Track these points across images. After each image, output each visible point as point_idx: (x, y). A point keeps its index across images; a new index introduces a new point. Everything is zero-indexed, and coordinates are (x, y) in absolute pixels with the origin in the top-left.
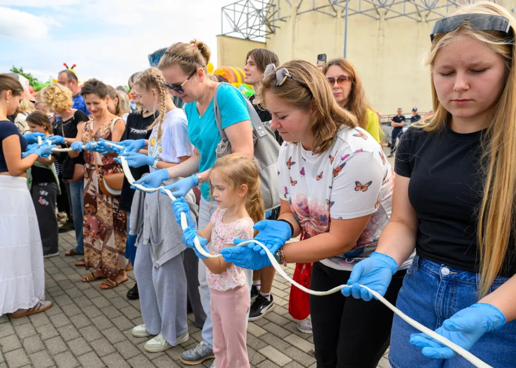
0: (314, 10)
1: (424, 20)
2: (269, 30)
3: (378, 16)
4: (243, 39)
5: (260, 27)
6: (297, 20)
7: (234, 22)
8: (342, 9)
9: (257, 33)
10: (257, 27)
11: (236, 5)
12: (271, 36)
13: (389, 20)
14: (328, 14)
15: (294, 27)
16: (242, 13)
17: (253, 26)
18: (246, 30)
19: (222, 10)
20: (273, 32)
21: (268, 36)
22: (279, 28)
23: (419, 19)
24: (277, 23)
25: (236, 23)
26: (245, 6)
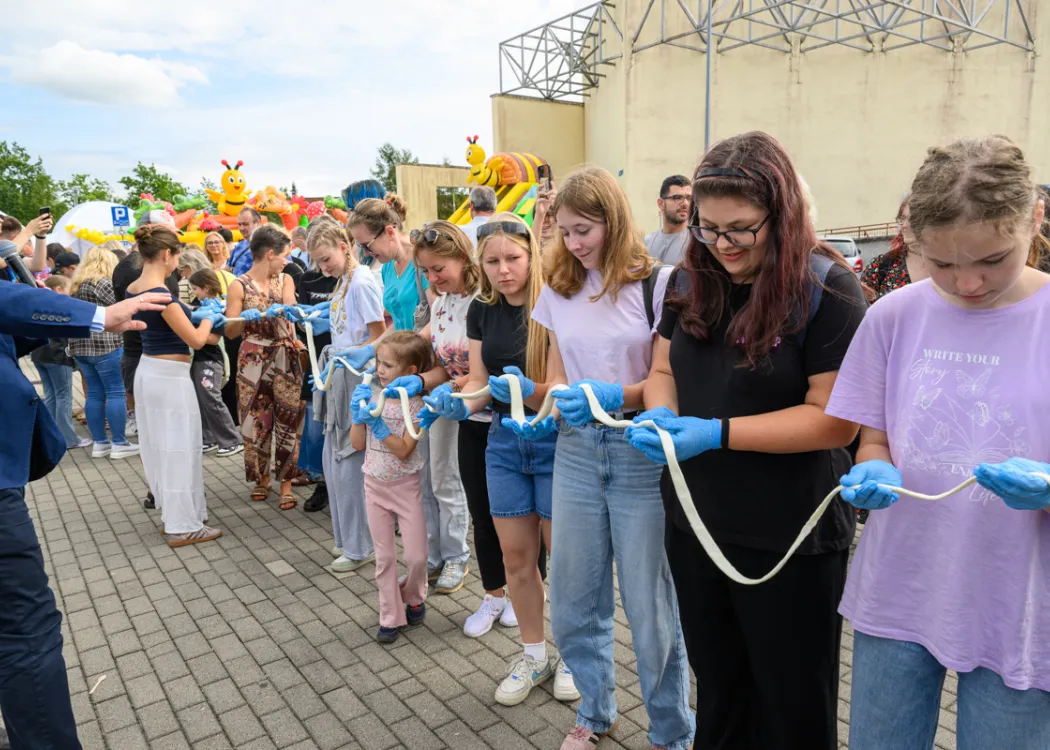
0: (662, 42)
1: (877, 48)
2: (588, 82)
3: (787, 47)
4: (540, 100)
5: (571, 76)
6: (633, 62)
7: (522, 68)
8: (717, 38)
9: (566, 88)
10: (565, 78)
11: (525, 38)
12: (592, 91)
13: (807, 53)
14: (690, 48)
15: (628, 74)
16: (537, 50)
17: (558, 75)
18: (545, 82)
19: (501, 48)
20: (594, 84)
21: (587, 92)
22: (605, 76)
23: (869, 46)
24: (601, 69)
25: (526, 70)
26: (541, 38)
